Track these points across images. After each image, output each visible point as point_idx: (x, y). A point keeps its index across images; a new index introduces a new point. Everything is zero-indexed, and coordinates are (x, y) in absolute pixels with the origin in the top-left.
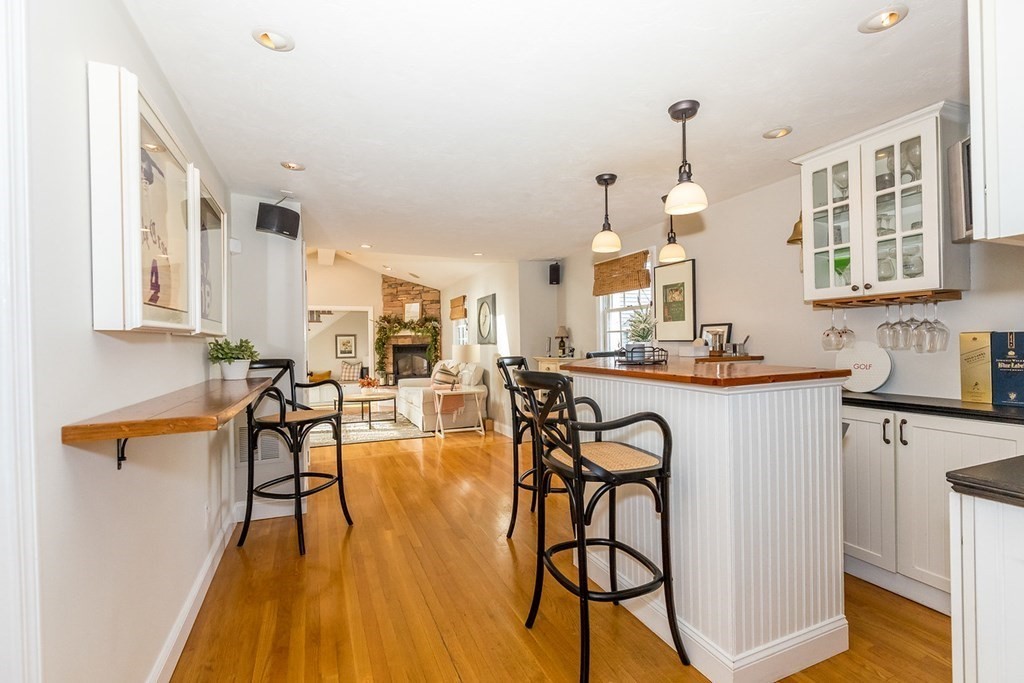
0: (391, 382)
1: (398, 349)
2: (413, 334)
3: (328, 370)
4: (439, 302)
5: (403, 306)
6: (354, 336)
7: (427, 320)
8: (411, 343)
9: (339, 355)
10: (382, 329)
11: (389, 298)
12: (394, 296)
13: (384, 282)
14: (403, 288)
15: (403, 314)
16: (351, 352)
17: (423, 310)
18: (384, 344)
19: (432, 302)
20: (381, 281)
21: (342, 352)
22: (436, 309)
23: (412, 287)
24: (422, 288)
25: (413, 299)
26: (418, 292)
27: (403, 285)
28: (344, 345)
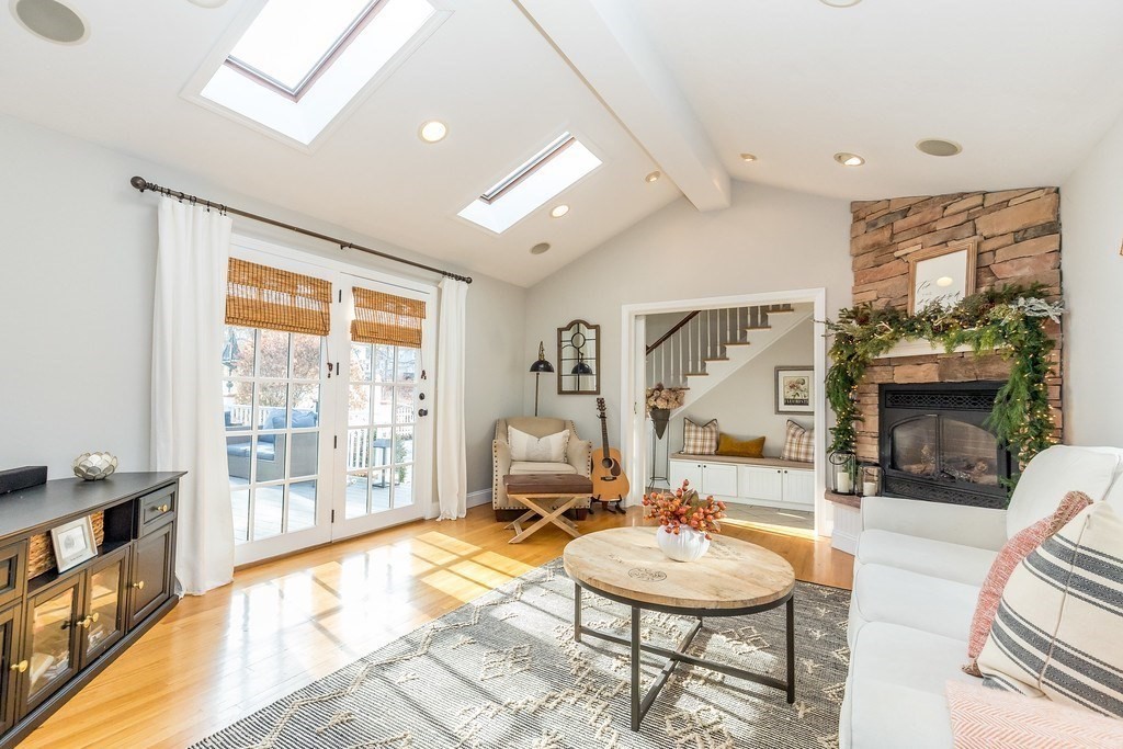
1: (896, 400)
2: (940, 349)
3: (761, 435)
4: (1053, 228)
5: (909, 272)
7: (993, 299)
8: (938, 379)
9: (783, 407)
10: (844, 341)
11: (870, 258)
12: (885, 250)
13: (857, 219)
14: (913, 219)
15: (908, 294)
16: (805, 402)
17: (980, 269)
18: (852, 382)
19: (1020, 236)
20: (848, 220)
21: (787, 402)
22: (1038, 257)
23: (939, 209)
24: (978, 200)
25: (944, 245)
26: (962, 218)
27: (911, 212)
28: (791, 387)
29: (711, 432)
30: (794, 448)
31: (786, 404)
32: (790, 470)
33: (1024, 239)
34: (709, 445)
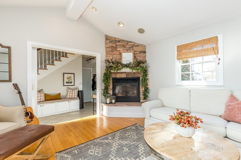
0: (113, 101)
1: (117, 81)
2: (130, 71)
3: (59, 92)
4: (145, 52)
5: (120, 54)
6: (74, 74)
7: (138, 63)
8: (126, 77)
10: (110, 67)
11: (110, 49)
12: (114, 49)
13: (107, 39)
15: (121, 59)
16: (71, 83)
17: (135, 57)
20: (105, 39)
21: (67, 83)
22: (143, 57)
23: (126, 43)
24: (134, 44)
25: (128, 50)
26: (131, 46)
27: (120, 42)
28: (68, 78)
29: (43, 93)
30: (71, 95)
31: (66, 83)
32: (72, 101)
33: (141, 53)
34: (43, 98)
